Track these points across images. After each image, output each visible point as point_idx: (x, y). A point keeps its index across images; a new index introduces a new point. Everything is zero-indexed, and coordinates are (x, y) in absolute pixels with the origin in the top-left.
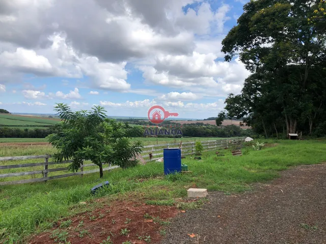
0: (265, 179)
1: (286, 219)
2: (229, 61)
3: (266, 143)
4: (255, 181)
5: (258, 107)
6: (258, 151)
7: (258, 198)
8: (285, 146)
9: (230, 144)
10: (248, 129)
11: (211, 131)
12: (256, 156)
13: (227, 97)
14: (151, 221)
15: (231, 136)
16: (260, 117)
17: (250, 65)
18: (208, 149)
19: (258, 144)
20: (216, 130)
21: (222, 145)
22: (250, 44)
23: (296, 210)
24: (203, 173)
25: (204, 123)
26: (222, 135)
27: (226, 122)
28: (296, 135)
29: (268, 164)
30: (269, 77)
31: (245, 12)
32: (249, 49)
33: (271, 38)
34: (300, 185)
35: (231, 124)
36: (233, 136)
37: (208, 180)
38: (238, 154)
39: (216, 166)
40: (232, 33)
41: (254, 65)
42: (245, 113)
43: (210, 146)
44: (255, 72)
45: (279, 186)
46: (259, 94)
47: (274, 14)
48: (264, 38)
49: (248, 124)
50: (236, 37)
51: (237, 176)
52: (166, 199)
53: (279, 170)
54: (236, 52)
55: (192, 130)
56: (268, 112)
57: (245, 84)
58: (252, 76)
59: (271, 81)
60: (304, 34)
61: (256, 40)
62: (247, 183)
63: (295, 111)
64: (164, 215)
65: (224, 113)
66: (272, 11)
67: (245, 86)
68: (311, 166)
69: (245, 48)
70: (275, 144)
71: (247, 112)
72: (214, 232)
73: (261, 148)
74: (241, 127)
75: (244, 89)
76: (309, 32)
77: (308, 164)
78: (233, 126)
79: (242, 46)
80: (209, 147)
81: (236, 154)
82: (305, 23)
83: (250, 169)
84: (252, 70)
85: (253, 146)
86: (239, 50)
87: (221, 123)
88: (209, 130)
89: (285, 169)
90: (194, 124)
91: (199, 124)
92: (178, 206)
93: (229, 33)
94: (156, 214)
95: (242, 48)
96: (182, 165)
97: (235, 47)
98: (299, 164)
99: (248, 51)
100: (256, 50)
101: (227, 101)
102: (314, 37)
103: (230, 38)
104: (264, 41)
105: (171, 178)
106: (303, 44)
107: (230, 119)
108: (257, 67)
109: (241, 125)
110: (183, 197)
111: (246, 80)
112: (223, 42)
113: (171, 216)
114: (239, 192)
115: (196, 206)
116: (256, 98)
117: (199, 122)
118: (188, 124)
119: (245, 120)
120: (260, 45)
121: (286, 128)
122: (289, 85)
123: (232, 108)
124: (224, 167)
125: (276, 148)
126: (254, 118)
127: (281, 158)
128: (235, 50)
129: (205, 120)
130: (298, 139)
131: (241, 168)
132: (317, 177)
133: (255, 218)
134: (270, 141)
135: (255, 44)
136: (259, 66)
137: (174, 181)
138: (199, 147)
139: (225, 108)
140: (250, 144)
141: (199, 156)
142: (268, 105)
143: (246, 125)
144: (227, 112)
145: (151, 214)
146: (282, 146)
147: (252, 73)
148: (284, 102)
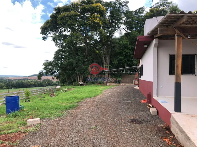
0: (71, 108)
1: (85, 126)
2: (45, 40)
3: (68, 88)
4: (66, 109)
5: (62, 68)
6: (64, 93)
7: (69, 118)
8: (79, 89)
9: (47, 91)
10: (56, 81)
11: (33, 83)
12: (64, 96)
13: (44, 62)
14: (4, 145)
15: (47, 86)
16: (64, 74)
17: (58, 44)
18: (33, 94)
19: (64, 89)
20: (37, 82)
21: (42, 92)
22: (57, 31)
23: (89, 120)
24: (35, 109)
25: (29, 78)
26: (41, 85)
27: (44, 78)
28: (83, 83)
29: (71, 100)
30: (68, 52)
31: (54, 12)
32: (57, 34)
33: (69, 29)
34: (88, 108)
35: (46, 79)
36: (48, 86)
37: (39, 113)
38: (53, 96)
39: (42, 104)
40: (47, 23)
41: (60, 44)
42: (55, 72)
43: (34, 92)
44: (60, 48)
45: (79, 110)
46: (63, 61)
47: (71, 16)
48: (65, 29)
49: (57, 78)
50: (49, 26)
51: (56, 108)
52: (12, 129)
53: (78, 102)
54: (49, 35)
55: (21, 84)
56: (69, 71)
57: (55, 54)
58: (59, 50)
59: (70, 54)
60: (85, 30)
61: (61, 30)
62: (62, 111)
63: (82, 70)
64: (13, 139)
65: (42, 72)
66: (70, 15)
67: (55, 56)
68: (92, 98)
69: (55, 33)
70: (73, 89)
71: (57, 71)
72: (49, 141)
73: (65, 91)
74: (53, 80)
75: (54, 57)
76: (87, 30)
77: (90, 97)
78: (48, 80)
79: (53, 31)
80: (34, 94)
81: (52, 96)
82: (85, 24)
83: (62, 103)
84: (59, 47)
85: (61, 91)
86: (51, 34)
87: (41, 78)
88: (32, 83)
89: (80, 101)
90: (21, 79)
91: (26, 79)
92: (23, 131)
93: (45, 23)
94: (8, 140)
95: (53, 33)
96: (20, 106)
97: (49, 32)
98: (87, 98)
99: (57, 35)
100: (61, 35)
101: (44, 64)
102: (89, 32)
103: (46, 26)
104: (65, 31)
105: (12, 115)
106: (85, 35)
107: (46, 75)
108: (62, 45)
109: (54, 79)
110: (24, 125)
111: (56, 52)
112: (41, 27)
113: (18, 139)
114: (59, 116)
115: (35, 129)
116: (61, 63)
117: (25, 78)
118: (17, 80)
119: (55, 76)
120: (63, 33)
121: (78, 80)
122: (79, 57)
123: (47, 68)
124: (47, 104)
125: (74, 91)
126: (60, 74)
127: (77, 96)
128: (49, 34)
129: (29, 76)
130: (84, 85)
131: (57, 103)
132: (95, 103)
133: (70, 129)
134: (70, 87)
135: (60, 32)
136: (63, 45)
137: (15, 117)
138: (28, 94)
139: (43, 69)
140: (59, 90)
141: (29, 100)
142: (68, 67)
143: (56, 79)
144: (44, 71)
145: (4, 140)
146: (76, 89)
147: (59, 49)
148: (77, 66)
